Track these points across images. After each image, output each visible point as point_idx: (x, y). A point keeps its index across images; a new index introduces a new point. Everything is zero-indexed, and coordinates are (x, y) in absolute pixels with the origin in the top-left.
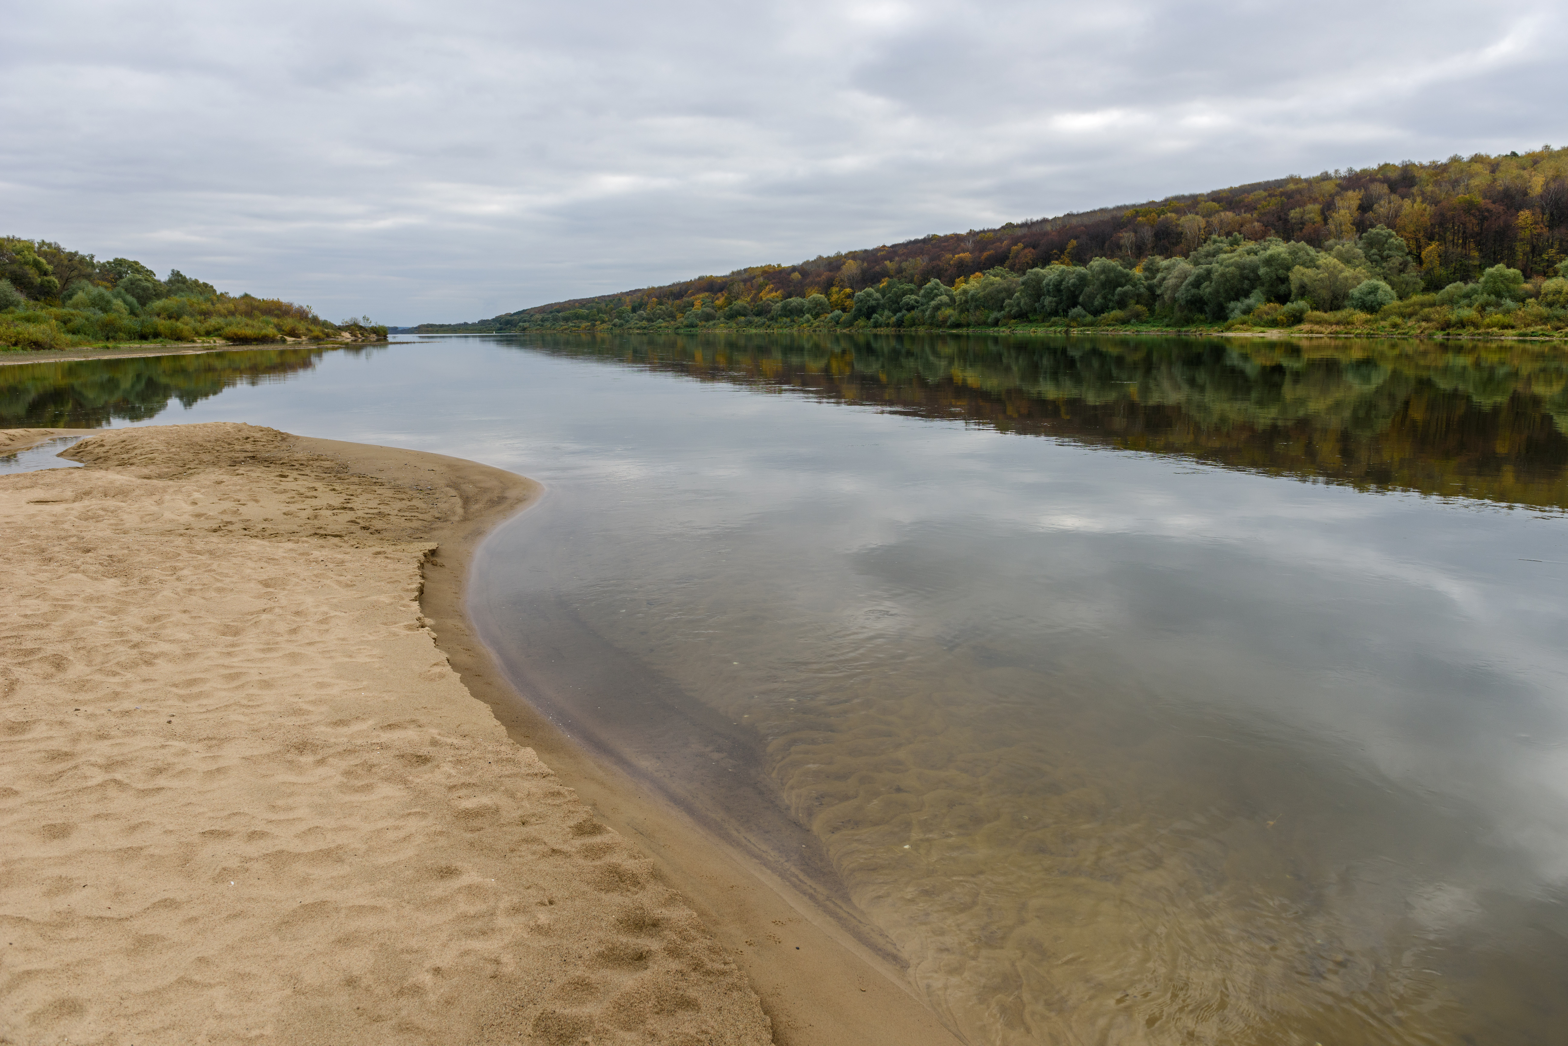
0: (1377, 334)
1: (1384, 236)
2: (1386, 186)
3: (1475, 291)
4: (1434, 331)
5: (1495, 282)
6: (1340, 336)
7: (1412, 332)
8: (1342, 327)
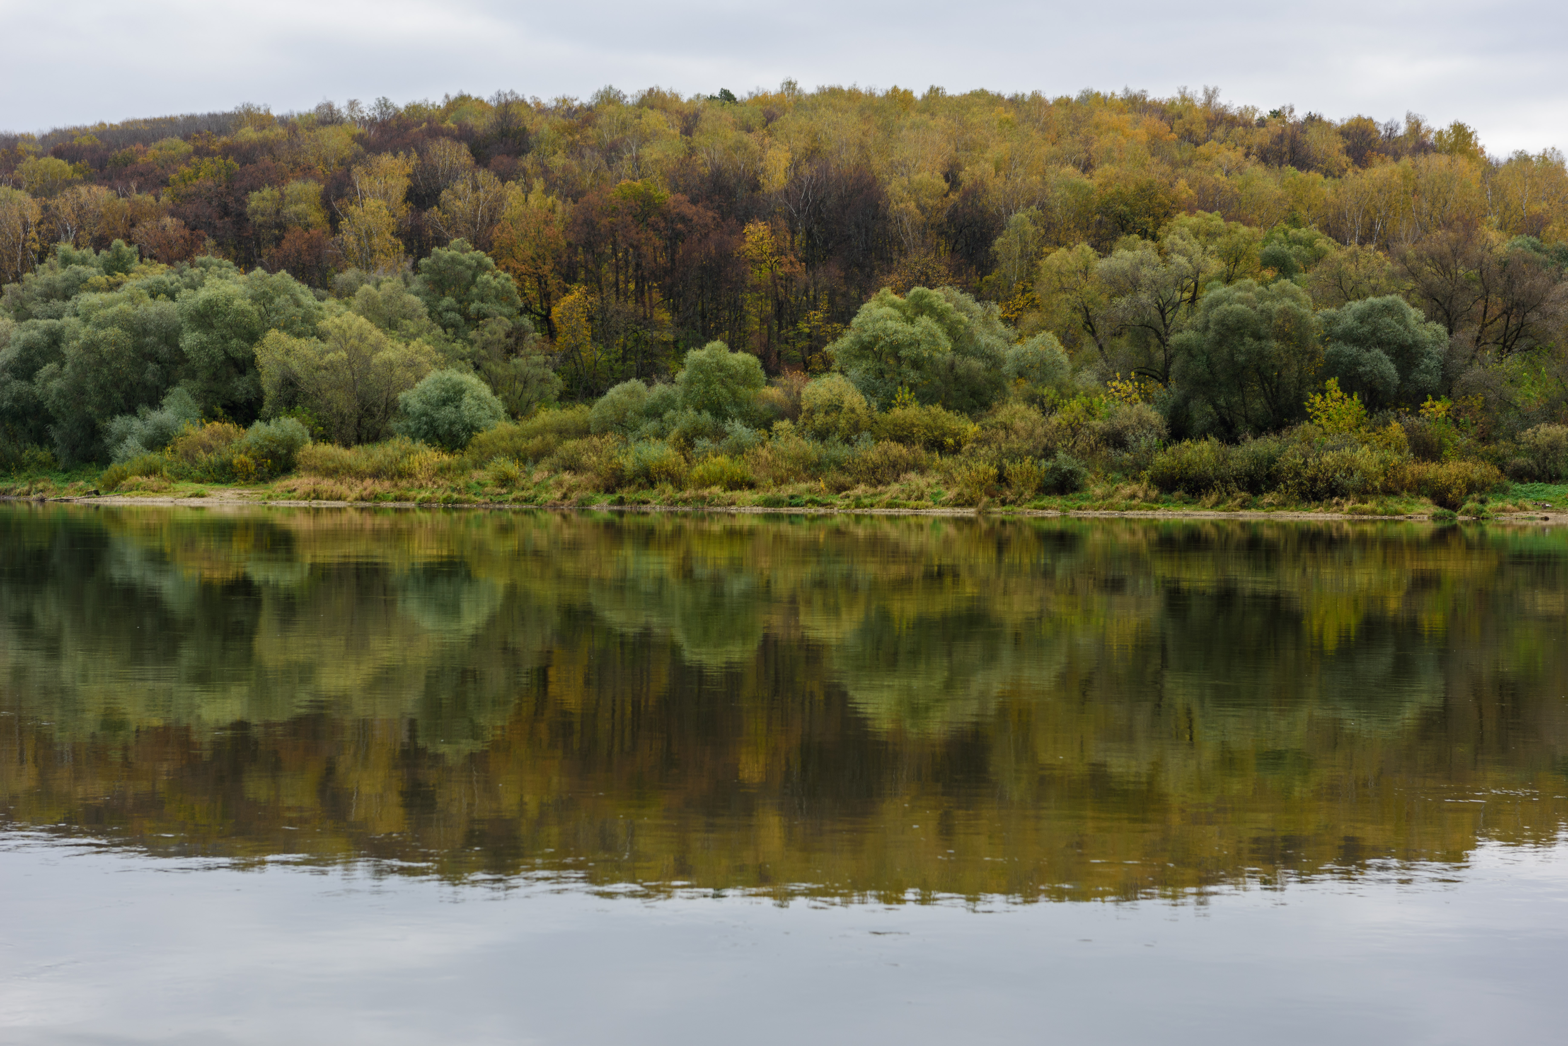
0: (468, 501)
1: (469, 267)
2: (464, 148)
3: (668, 402)
4: (590, 493)
5: (708, 383)
6: (383, 504)
7: (544, 496)
8: (387, 484)
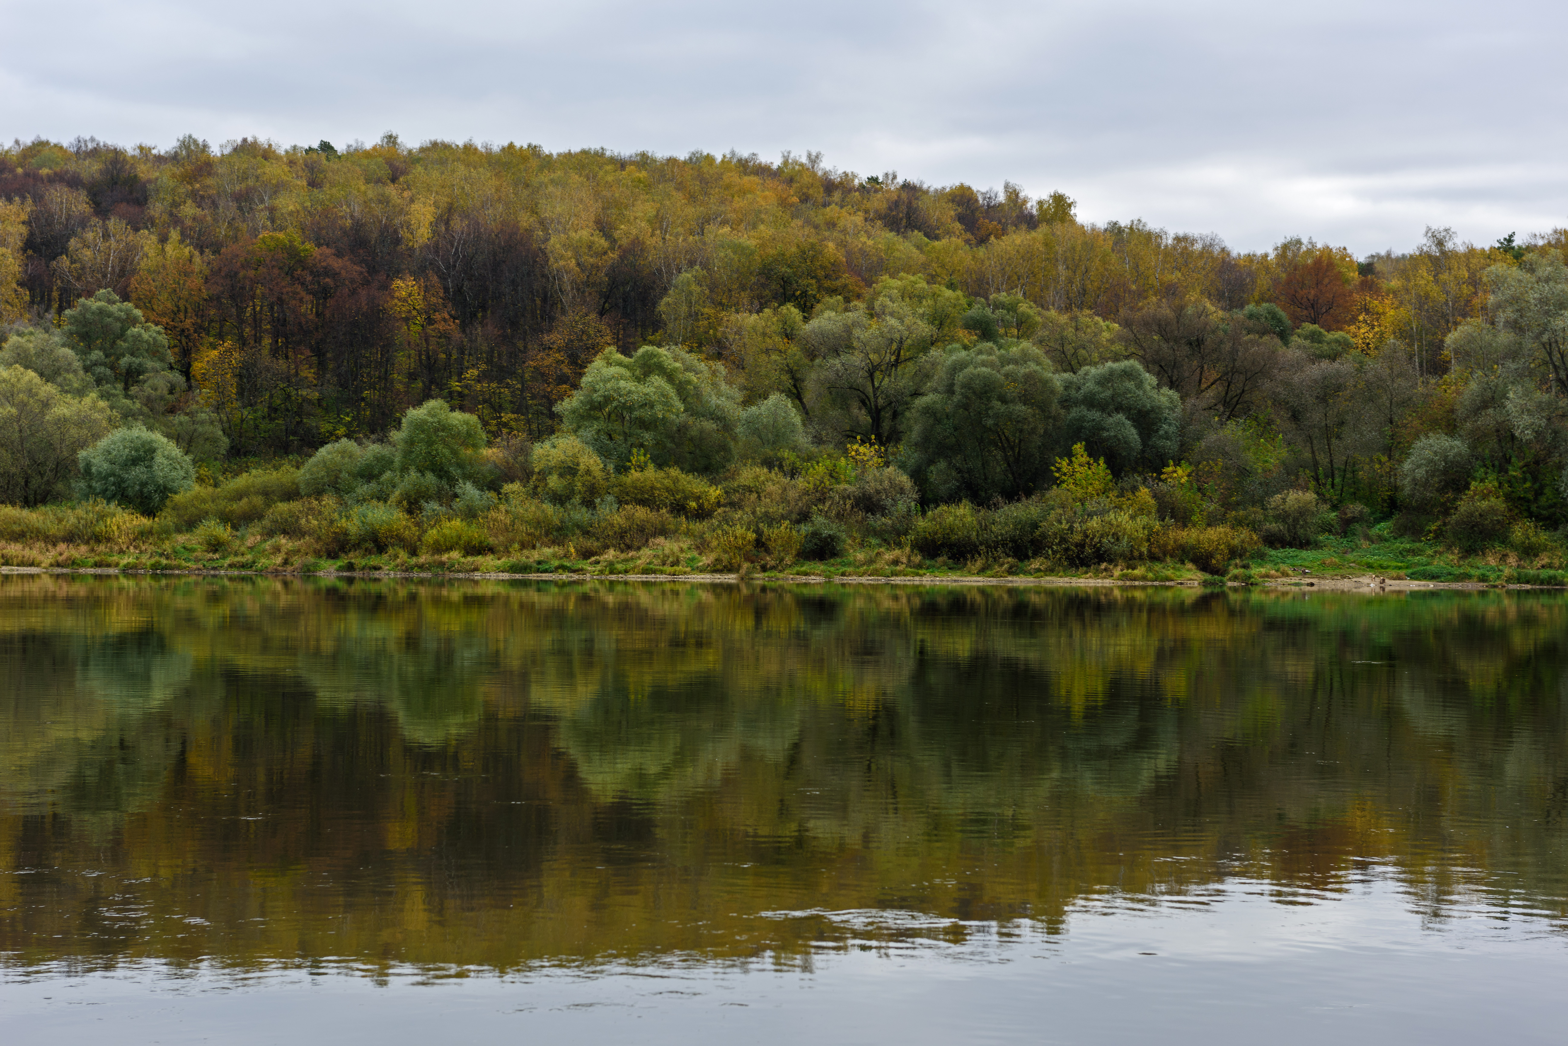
0: (178, 567)
1: (118, 319)
2: (83, 196)
3: (385, 463)
4: (311, 559)
5: (430, 443)
6: (82, 571)
7: (263, 562)
8: (83, 548)
